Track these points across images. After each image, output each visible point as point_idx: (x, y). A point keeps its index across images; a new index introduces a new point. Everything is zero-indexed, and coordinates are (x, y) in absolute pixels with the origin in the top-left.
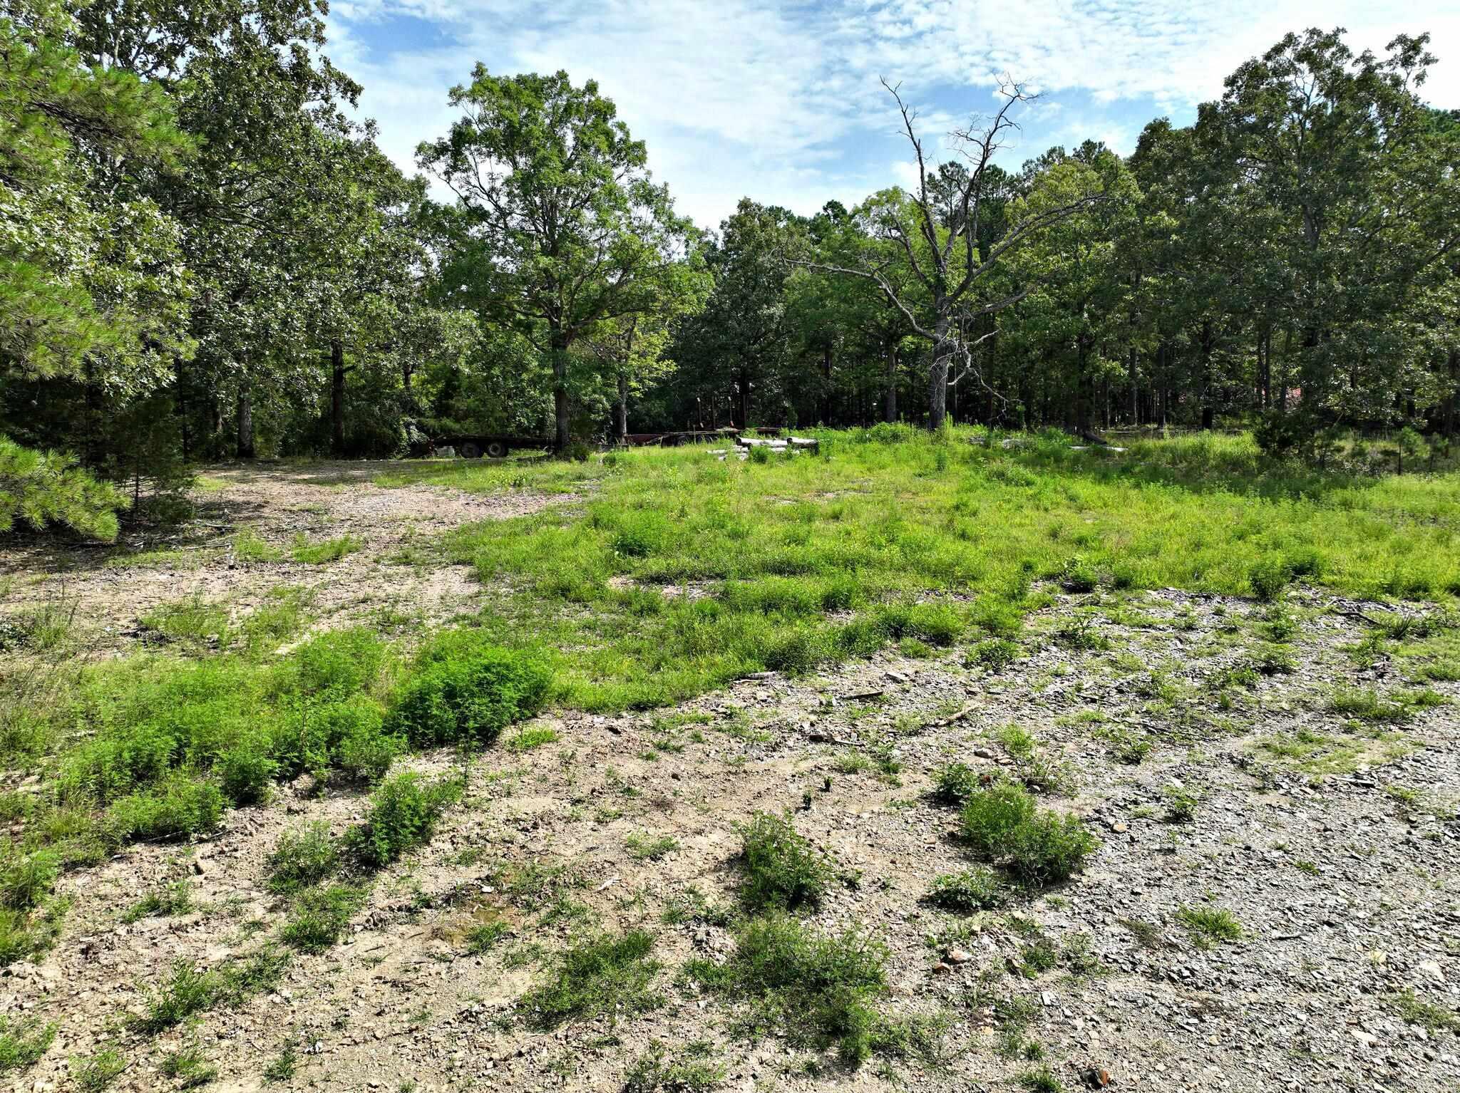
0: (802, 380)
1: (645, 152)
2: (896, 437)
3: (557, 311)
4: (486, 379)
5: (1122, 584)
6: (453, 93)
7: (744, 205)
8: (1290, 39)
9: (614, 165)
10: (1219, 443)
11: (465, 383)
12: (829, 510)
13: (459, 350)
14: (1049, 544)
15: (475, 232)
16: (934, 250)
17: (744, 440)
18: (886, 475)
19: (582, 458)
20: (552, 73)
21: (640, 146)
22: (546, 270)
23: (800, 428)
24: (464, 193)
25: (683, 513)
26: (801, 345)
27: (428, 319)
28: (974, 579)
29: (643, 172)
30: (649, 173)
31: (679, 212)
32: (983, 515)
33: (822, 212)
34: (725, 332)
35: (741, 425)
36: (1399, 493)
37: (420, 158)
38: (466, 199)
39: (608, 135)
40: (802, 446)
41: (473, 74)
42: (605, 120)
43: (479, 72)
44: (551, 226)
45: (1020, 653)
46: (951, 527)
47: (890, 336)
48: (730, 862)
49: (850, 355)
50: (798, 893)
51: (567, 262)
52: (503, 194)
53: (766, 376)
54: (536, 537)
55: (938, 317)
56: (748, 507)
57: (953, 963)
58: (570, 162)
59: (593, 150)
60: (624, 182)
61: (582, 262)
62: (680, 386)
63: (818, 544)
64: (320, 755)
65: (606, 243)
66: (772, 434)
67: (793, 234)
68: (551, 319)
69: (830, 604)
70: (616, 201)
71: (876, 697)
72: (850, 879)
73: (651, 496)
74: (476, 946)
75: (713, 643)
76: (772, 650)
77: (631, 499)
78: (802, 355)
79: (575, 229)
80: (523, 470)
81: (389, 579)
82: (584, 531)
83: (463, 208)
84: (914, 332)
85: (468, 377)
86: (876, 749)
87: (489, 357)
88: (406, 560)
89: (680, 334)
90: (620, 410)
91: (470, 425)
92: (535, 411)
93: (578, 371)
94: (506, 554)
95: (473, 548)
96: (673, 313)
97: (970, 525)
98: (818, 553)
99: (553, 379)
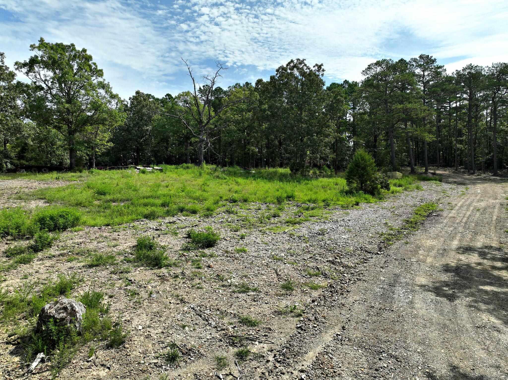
0: (158, 151)
1: (103, 73)
2: (188, 168)
3: (71, 123)
4: (39, 147)
5: (245, 201)
6: (31, 46)
7: (138, 93)
8: (292, 61)
9: (92, 76)
10: (281, 170)
11: (31, 148)
12: (165, 185)
13: (29, 135)
14: (228, 193)
15: (40, 94)
16: (199, 111)
17: (138, 167)
18: (183, 177)
19: (81, 172)
20: (69, 44)
21: (101, 71)
22: (67, 109)
23: (157, 165)
24: (34, 80)
25: (117, 185)
26: (158, 139)
27: (17, 124)
28: (205, 200)
29: (102, 79)
30: (104, 80)
31: (114, 92)
32: (210, 186)
33: (165, 97)
34: (131, 134)
35: (137, 164)
36: (321, 182)
37: (16, 67)
38: (35, 83)
39: (90, 66)
40: (157, 169)
41: (39, 41)
42: (88, 61)
43: (42, 40)
44: (68, 94)
45: (214, 214)
46: (200, 189)
47: (187, 137)
48: (134, 247)
49: (175, 144)
50: (150, 247)
51: (75, 106)
52: (49, 82)
53: (146, 150)
54: (67, 192)
55: (200, 131)
56: (139, 184)
57: (184, 255)
58: (75, 74)
59: (84, 71)
60: (95, 82)
61: (80, 106)
62: (114, 152)
63: (160, 192)
64: (14, 231)
65: (89, 101)
66: (147, 167)
67: (155, 104)
68: (68, 125)
69: (163, 205)
70: (93, 88)
71: (174, 222)
72: (163, 247)
73: (106, 181)
74: (69, 261)
75: (128, 213)
76: (146, 215)
77: (99, 182)
78: (158, 143)
79: (77, 96)
80: (59, 175)
81: (15, 203)
82: (84, 189)
83: (34, 85)
84: (194, 136)
85: (32, 146)
86: (173, 231)
87: (39, 139)
88: (20, 198)
89: (115, 134)
90: (93, 159)
91: (33, 163)
92: (59, 159)
93: (79, 143)
94: (57, 196)
95: (45, 195)
96: (112, 126)
97: (207, 188)
98: (160, 194)
99: (69, 145)
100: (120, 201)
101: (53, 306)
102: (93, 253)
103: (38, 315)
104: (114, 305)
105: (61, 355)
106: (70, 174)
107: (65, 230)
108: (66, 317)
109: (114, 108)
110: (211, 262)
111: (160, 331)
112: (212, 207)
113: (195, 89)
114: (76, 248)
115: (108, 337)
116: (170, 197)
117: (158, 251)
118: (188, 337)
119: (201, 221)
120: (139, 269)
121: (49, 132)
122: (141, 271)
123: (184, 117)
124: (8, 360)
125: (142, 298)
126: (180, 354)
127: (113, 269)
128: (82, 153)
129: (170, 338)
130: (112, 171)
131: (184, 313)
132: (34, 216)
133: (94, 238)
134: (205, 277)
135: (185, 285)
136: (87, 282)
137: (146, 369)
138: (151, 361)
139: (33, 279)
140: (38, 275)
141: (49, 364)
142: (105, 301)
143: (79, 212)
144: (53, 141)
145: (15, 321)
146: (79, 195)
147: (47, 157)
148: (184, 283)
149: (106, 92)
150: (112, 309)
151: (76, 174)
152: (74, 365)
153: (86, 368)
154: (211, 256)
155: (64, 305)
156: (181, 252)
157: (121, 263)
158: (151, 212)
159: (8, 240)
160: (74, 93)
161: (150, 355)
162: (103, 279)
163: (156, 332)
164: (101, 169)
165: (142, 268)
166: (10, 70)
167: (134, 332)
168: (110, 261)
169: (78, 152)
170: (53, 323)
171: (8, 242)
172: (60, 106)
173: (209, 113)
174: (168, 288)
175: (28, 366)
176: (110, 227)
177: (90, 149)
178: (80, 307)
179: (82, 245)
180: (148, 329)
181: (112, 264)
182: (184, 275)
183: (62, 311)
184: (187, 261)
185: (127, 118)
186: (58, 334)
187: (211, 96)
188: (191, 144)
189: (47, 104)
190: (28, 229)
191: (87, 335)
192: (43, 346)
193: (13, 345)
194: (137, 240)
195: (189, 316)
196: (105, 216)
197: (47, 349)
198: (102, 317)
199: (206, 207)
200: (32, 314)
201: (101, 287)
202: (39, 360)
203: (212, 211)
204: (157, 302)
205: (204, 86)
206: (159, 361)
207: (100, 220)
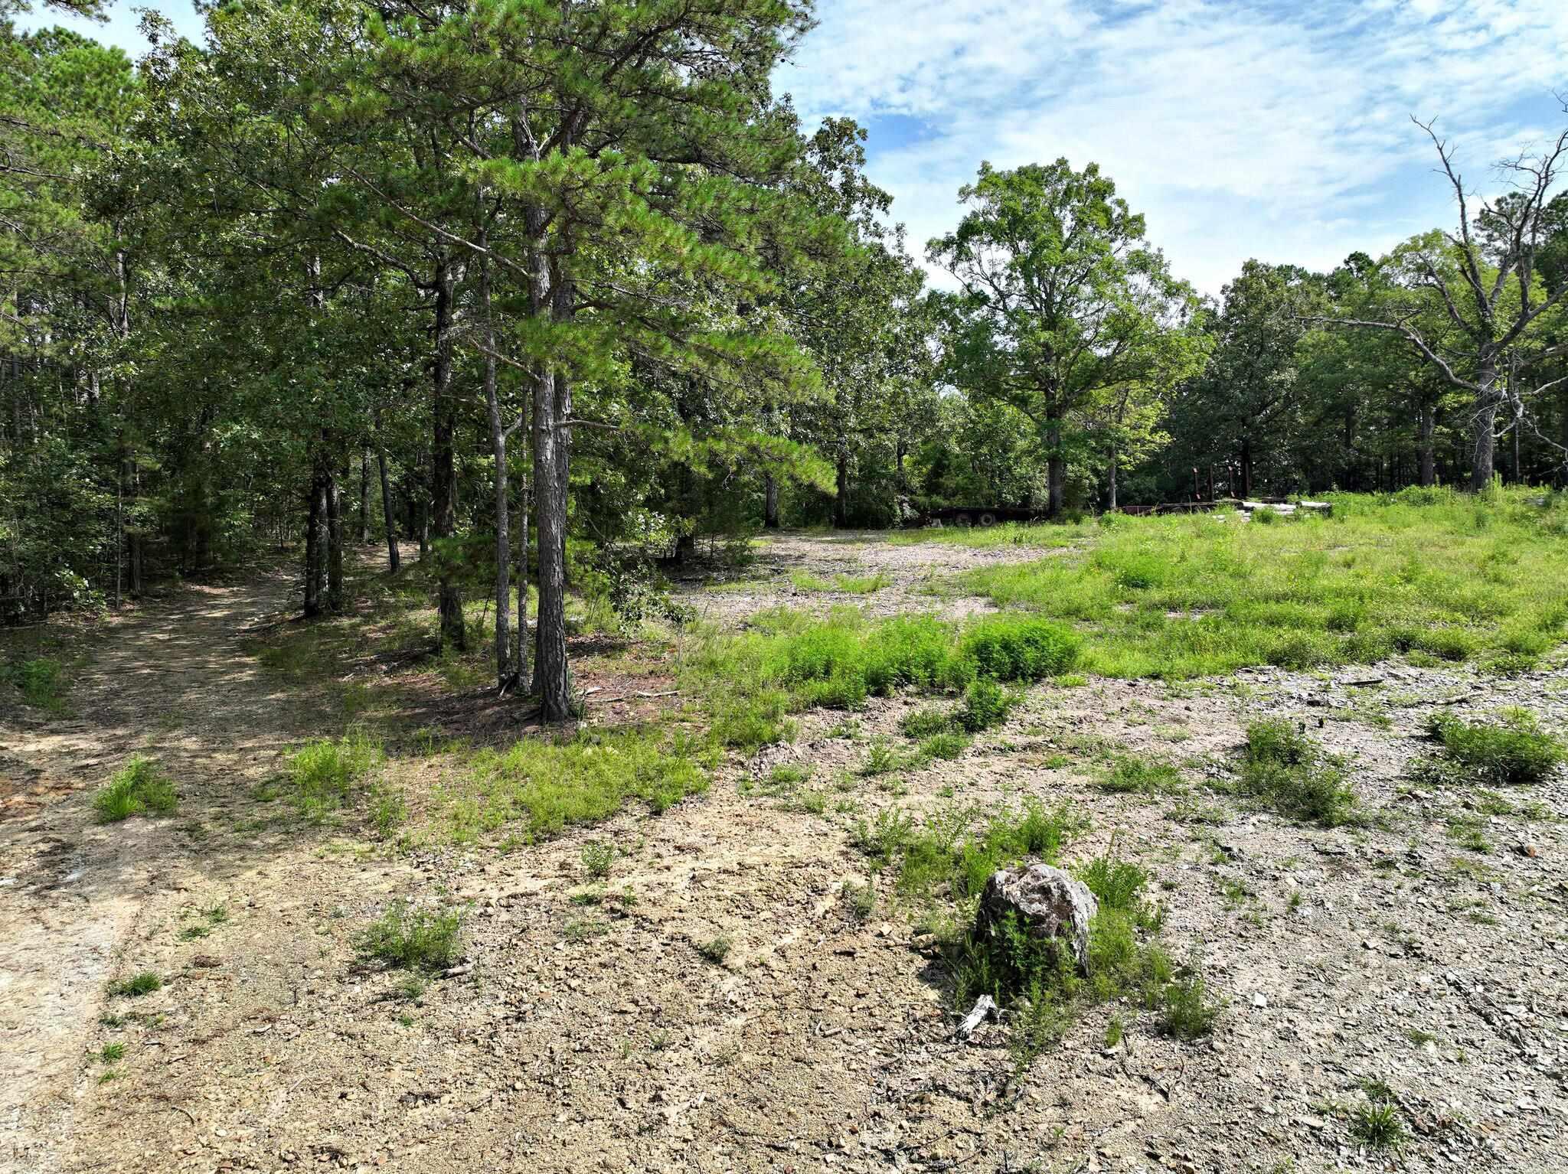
0: (1317, 449)
1: (1144, 225)
2: (1428, 500)
3: (1054, 383)
4: (973, 459)
6: (961, 192)
7: (1250, 267)
9: (1112, 240)
11: (954, 462)
12: (1340, 559)
13: (953, 427)
15: (978, 314)
16: (1478, 293)
17: (1246, 504)
18: (1410, 532)
19: (1077, 521)
20: (1052, 162)
21: (1139, 219)
22: (1046, 345)
23: (1311, 495)
24: (967, 281)
25: (1183, 558)
26: (1317, 411)
27: (925, 401)
28: (1501, 614)
29: (1141, 243)
30: (1148, 244)
31: (1176, 275)
32: (1524, 562)
33: (1343, 266)
34: (1227, 402)
35: (1243, 494)
37: (929, 254)
38: (969, 286)
39: (1107, 211)
40: (1313, 509)
41: (978, 172)
42: (1103, 199)
43: (985, 169)
44: (1048, 303)
45: (1542, 667)
46: (1482, 573)
47: (1427, 395)
48: (1236, 748)
49: (1376, 422)
50: (1293, 756)
51: (1065, 335)
52: (1003, 278)
53: (1272, 448)
54: (1044, 576)
55: (1483, 366)
56: (1251, 555)
57: (1416, 797)
58: (1069, 242)
59: (1091, 228)
60: (1122, 255)
61: (1078, 334)
62: (1173, 461)
63: (1322, 583)
64: (921, 673)
65: (1104, 315)
66: (1279, 502)
67: (1308, 293)
68: (1046, 392)
69: (1336, 624)
70: (1114, 273)
71: (1374, 684)
72: (1336, 763)
73: (1150, 545)
74: (1051, 766)
75: (1217, 645)
76: (1274, 652)
77: (1129, 549)
78: (1317, 424)
79: (1072, 304)
80: (1021, 530)
81: (921, 604)
82: (1088, 571)
83: (967, 294)
84: (1455, 387)
85: (957, 456)
86: (1370, 713)
87: (977, 437)
88: (932, 592)
89: (1175, 405)
90: (1110, 484)
91: (958, 502)
92: (1021, 488)
93: (1072, 439)
94: (1018, 588)
95: (988, 584)
96: (1169, 381)
97: (1505, 570)
98: (1324, 589)
99: (1048, 448)
100: (1192, 606)
101: (1015, 877)
102: (1113, 752)
103: (978, 896)
104: (1177, 912)
105: (1036, 1016)
106: (1050, 529)
107: (1037, 681)
108: (1047, 916)
109: (1176, 327)
110: (1529, 834)
111: (1330, 1029)
112: (1533, 639)
113: (1463, 216)
114: (1068, 731)
115: (1161, 1002)
116: (1361, 598)
117: (1317, 771)
118: (1437, 1080)
119: (1485, 686)
120: (1254, 819)
121: (999, 414)
122: (1262, 826)
123: (1414, 324)
124: (914, 990)
125: (1264, 909)
126: (1407, 1129)
127: (1173, 808)
128: (1080, 469)
129: (1365, 1062)
130: (1166, 517)
131: (1420, 993)
132: (964, 637)
133: (1116, 709)
134: (1505, 886)
135: (1422, 900)
136: (1098, 833)
137: (1281, 1136)
138: (1300, 1118)
139: (964, 801)
140: (974, 793)
141: (1007, 1030)
142: (1151, 895)
143: (1075, 633)
144: (1007, 439)
145: (927, 899)
146: (1072, 587)
147: (992, 485)
148: (1416, 889)
149: (1152, 281)
150: (1172, 922)
151: (1066, 528)
152: (1068, 1053)
153: (1099, 1073)
154: (1530, 815)
155: (1042, 881)
156: (1403, 786)
157: (1197, 793)
158: (1293, 647)
159: (908, 694)
160: (1063, 299)
161: (1295, 1095)
162: (1143, 830)
163: (1315, 1027)
164: (1134, 513)
165: (1264, 817)
166: (915, 264)
167: (1241, 1009)
168: (1164, 782)
169: (1069, 467)
170: (1015, 923)
171: (909, 700)
172: (1028, 341)
173: (1524, 295)
174: (1356, 898)
175: (958, 1020)
176: (1160, 683)
177: (1103, 456)
178: (1083, 897)
179: (1085, 726)
180: (1288, 1013)
181: (1170, 792)
182: (1418, 864)
183: (1037, 896)
184: (1427, 818)
185: (1215, 352)
186: (1027, 957)
187: (1535, 230)
188: (1440, 416)
189: (997, 338)
190: (952, 669)
191: (1102, 981)
192: (992, 977)
193: (925, 957)
194: (1247, 726)
195: (1438, 1005)
196: (1147, 650)
197: (1001, 988)
198: (1144, 941)
199: (1506, 639)
200: (963, 889)
201: (1137, 853)
202: (984, 1013)
203: (1529, 652)
204: (1316, 932)
205: (1499, 202)
206: (1327, 1125)
207: (1134, 661)
